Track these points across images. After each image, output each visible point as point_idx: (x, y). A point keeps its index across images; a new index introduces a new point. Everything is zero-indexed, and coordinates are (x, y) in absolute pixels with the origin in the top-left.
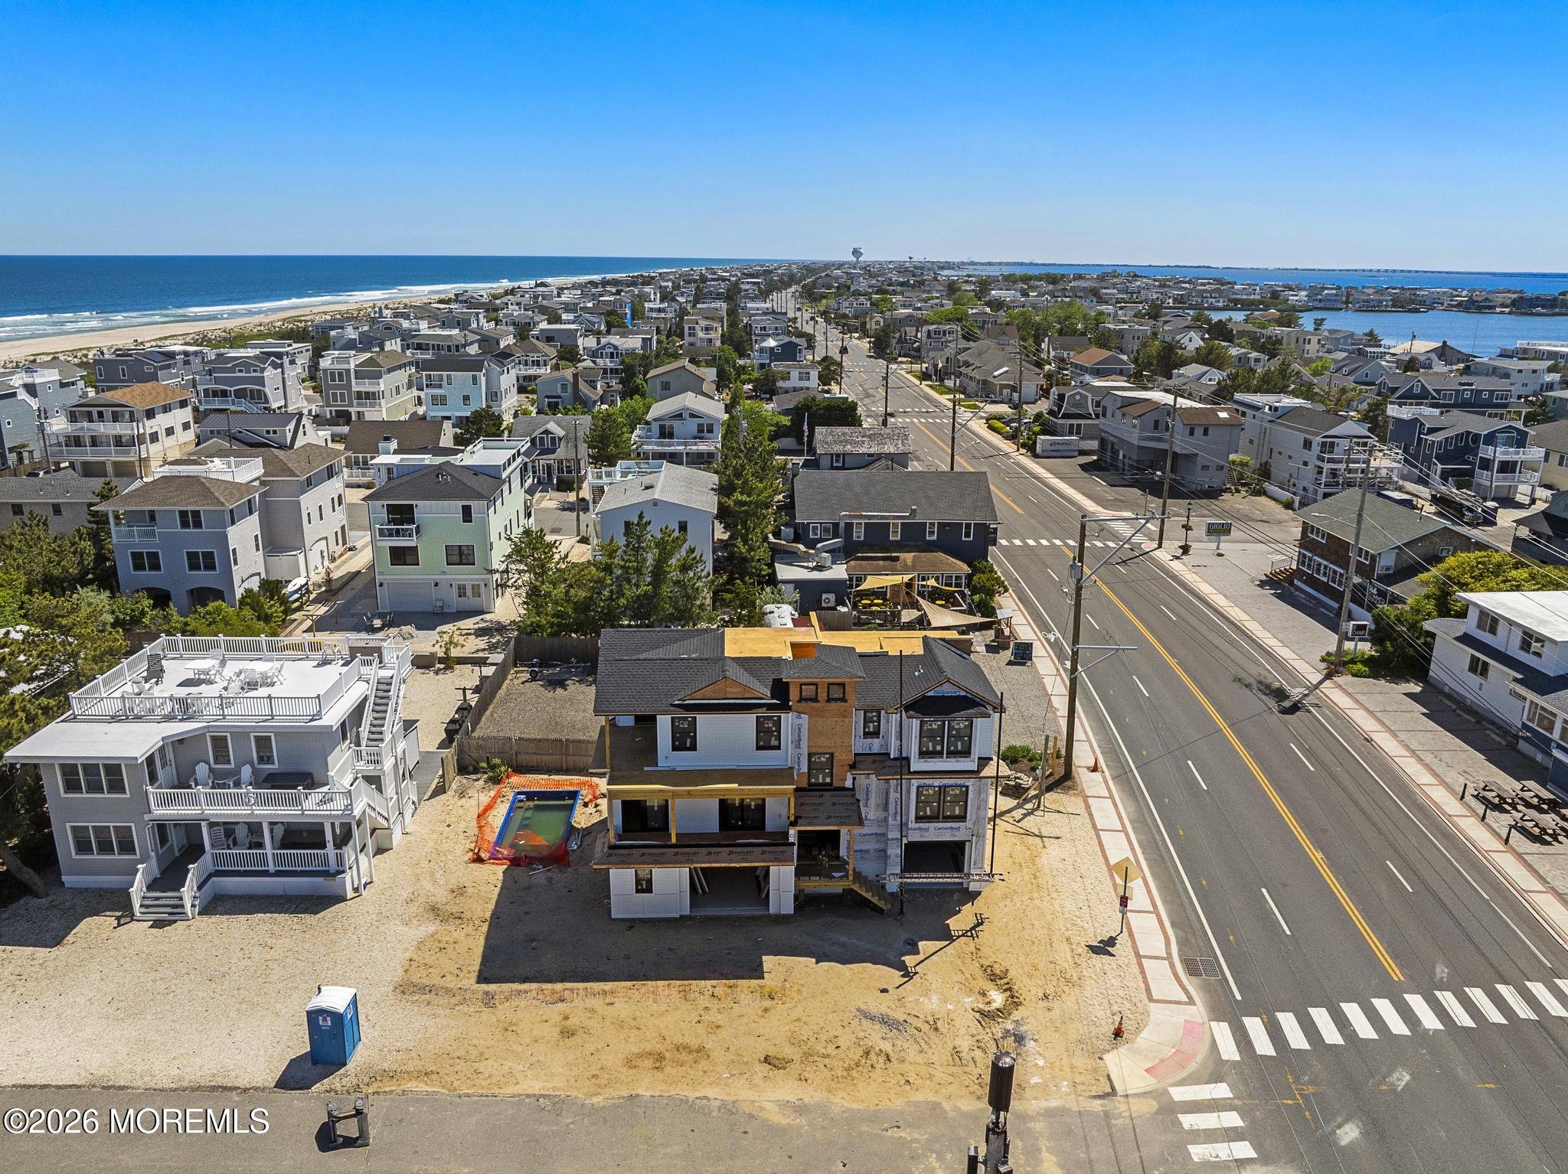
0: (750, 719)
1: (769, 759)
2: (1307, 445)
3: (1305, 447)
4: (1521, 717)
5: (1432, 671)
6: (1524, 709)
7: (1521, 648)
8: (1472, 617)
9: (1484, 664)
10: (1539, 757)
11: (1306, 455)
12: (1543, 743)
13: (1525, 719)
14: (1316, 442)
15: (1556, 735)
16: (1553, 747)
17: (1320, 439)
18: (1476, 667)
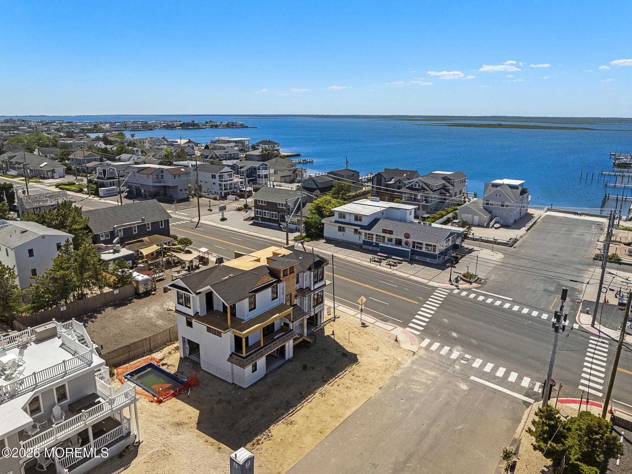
0: (270, 290)
1: (276, 302)
2: (214, 177)
3: (212, 178)
4: (360, 240)
5: (325, 235)
6: (360, 237)
7: (355, 220)
8: (336, 215)
9: (343, 228)
10: (370, 248)
11: (214, 180)
12: (371, 244)
13: (363, 239)
14: (217, 175)
15: (374, 240)
16: (374, 244)
17: (218, 174)
18: (341, 229)
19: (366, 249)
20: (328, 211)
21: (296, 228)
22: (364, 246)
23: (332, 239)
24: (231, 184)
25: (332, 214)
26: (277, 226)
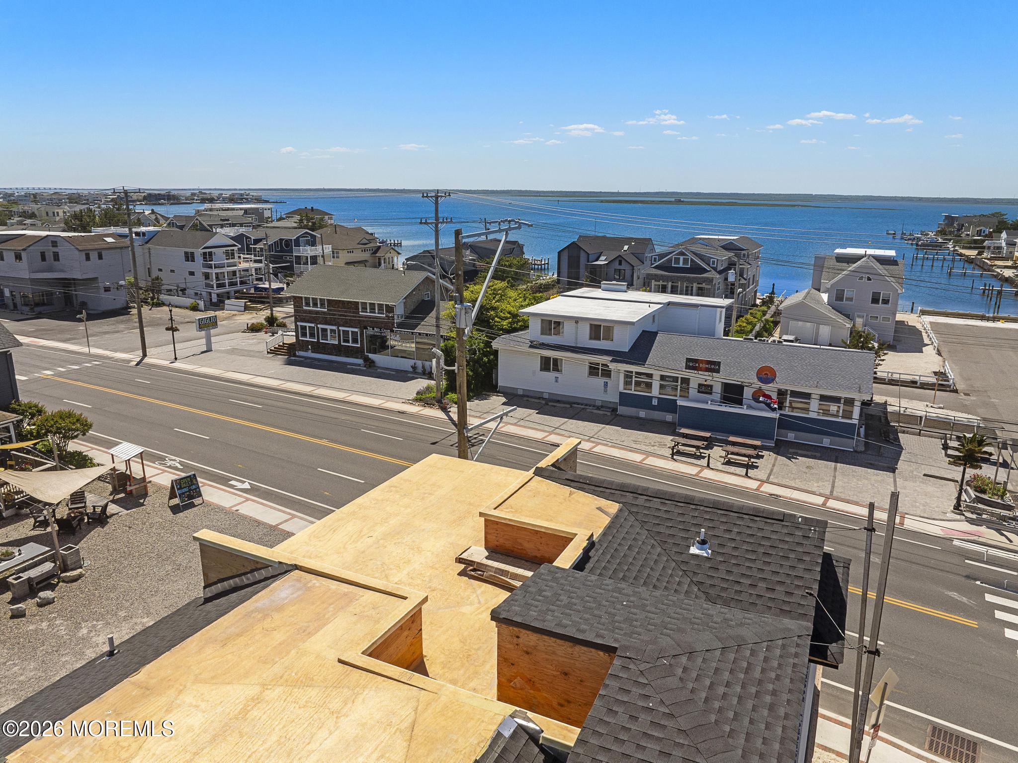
2: (190, 257)
3: (187, 259)
4: (606, 391)
5: (501, 383)
6: (606, 384)
7: (591, 338)
8: (535, 327)
9: (556, 361)
10: (642, 414)
11: (190, 266)
12: (644, 402)
13: (621, 389)
14: (198, 252)
15: (655, 391)
16: (655, 402)
17: (201, 251)
18: (547, 365)
19: (631, 417)
20: (507, 318)
21: (414, 367)
22: (622, 410)
23: (520, 392)
24: (234, 273)
25: (518, 324)
26: (359, 365)
